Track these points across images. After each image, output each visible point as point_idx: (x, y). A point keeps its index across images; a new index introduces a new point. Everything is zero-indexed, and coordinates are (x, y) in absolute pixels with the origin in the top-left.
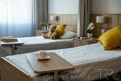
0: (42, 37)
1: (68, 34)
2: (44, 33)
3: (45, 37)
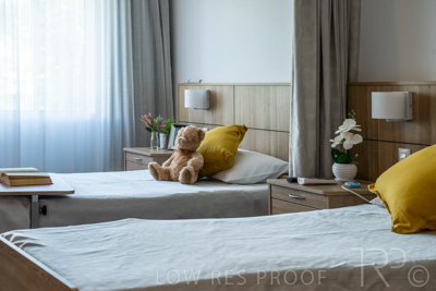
0: (147, 174)
3: (157, 174)
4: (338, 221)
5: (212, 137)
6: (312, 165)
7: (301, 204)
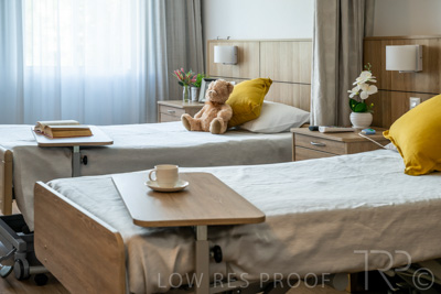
2: (189, 110)
3: (189, 125)
4: (357, 166)
6: (331, 114)
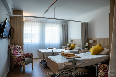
0: (64, 49)
1: (77, 48)
2: (65, 47)
3: (66, 49)
4: (86, 54)
5: (72, 45)
6: (83, 48)
7: (82, 52)
